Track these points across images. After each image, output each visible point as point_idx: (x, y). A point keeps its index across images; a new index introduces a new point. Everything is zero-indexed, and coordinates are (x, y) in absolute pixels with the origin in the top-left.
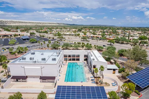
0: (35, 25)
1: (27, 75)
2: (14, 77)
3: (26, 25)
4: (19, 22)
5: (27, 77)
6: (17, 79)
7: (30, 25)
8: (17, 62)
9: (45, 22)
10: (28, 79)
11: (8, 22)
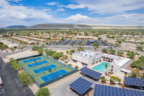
0: (113, 28)
1: (77, 60)
2: (73, 60)
3: (104, 28)
4: (99, 26)
5: (77, 61)
6: (74, 61)
7: (108, 28)
8: (76, 54)
9: (124, 26)
10: (77, 62)
11: (91, 26)
